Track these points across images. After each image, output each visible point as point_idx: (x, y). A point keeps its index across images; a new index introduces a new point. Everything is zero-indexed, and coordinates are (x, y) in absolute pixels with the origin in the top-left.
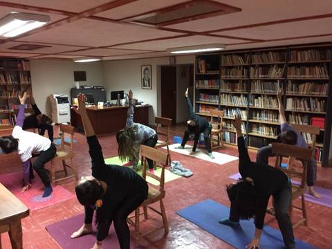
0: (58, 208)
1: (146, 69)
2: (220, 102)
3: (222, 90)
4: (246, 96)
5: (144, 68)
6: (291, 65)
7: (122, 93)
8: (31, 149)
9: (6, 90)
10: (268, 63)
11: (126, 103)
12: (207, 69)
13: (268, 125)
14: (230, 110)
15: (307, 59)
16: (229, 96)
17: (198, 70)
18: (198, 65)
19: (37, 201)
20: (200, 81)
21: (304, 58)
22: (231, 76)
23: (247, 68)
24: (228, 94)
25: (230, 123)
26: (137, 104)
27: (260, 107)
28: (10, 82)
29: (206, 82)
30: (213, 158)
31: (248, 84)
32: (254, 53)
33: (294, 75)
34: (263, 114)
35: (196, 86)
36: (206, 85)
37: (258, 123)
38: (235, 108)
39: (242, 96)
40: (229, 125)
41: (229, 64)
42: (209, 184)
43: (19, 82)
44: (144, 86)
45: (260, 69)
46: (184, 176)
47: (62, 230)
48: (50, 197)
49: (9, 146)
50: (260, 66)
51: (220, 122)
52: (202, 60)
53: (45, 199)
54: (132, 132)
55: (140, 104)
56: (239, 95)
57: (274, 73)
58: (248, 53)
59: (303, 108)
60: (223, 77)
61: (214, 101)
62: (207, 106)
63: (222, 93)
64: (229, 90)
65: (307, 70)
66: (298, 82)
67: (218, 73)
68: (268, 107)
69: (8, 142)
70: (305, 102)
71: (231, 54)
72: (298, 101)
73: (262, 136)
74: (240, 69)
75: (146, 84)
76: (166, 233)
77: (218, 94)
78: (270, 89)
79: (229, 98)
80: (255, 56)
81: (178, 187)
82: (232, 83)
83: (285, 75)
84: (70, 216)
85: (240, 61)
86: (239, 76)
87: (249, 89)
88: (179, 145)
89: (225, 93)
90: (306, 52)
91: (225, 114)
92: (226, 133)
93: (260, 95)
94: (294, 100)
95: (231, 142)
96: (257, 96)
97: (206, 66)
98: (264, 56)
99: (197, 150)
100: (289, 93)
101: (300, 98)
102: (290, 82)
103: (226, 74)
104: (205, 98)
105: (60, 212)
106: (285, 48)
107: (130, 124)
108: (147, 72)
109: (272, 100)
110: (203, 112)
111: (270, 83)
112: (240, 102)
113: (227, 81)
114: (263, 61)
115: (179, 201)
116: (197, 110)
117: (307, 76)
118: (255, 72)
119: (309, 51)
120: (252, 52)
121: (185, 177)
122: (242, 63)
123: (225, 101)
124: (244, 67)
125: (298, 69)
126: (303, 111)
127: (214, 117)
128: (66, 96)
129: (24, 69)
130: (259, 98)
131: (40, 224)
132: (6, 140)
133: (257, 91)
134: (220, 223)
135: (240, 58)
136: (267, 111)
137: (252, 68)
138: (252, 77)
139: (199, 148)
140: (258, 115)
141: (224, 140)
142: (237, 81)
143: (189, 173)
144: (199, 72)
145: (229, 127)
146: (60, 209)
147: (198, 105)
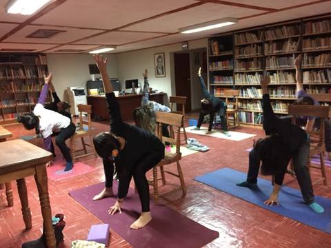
0: (79, 179)
1: (159, 57)
2: (234, 83)
3: (237, 70)
4: (260, 73)
5: (157, 56)
6: (306, 38)
7: (136, 81)
8: (52, 126)
9: (25, 84)
10: (282, 38)
11: (141, 91)
12: (220, 51)
13: (284, 101)
14: (246, 90)
15: (321, 30)
16: (243, 76)
17: (211, 53)
18: (211, 46)
19: (59, 174)
20: (214, 63)
21: (319, 30)
22: (245, 55)
23: (261, 45)
24: (243, 73)
25: (246, 104)
26: (151, 92)
27: (276, 83)
28: (29, 76)
29: (220, 64)
30: (230, 136)
31: (263, 61)
32: (267, 29)
33: (309, 47)
34: (279, 91)
35: (210, 68)
36: (220, 66)
37: (275, 100)
38: (250, 87)
39: (256, 74)
40: (244, 105)
41: (242, 43)
42: (226, 156)
43: (38, 76)
44: (158, 74)
45: (275, 44)
46: (200, 151)
47: (84, 195)
48: (71, 171)
49: (30, 122)
50: (274, 41)
51: (235, 102)
52: (214, 41)
53: (67, 172)
54: (148, 109)
55: (154, 92)
56: (253, 73)
57: (289, 48)
58: (261, 30)
59: (320, 81)
60: (237, 56)
61: (229, 82)
62: (222, 88)
63: (237, 73)
64: (243, 70)
65: (323, 41)
66: (314, 54)
67: (232, 53)
68: (284, 82)
69: (29, 119)
70: (322, 74)
71: (244, 32)
72: (315, 73)
73: (279, 112)
74: (254, 46)
75: (160, 72)
76: (184, 194)
77: (232, 75)
78: (285, 64)
79: (244, 78)
80: (269, 32)
81: (194, 160)
82: (246, 61)
83: (300, 48)
84: (91, 185)
85: (253, 39)
86: (253, 54)
87: (263, 66)
88: (195, 127)
89: (239, 73)
90: (320, 23)
91: (240, 94)
92: (242, 113)
93: (275, 72)
94: (310, 73)
95: (247, 122)
96: (272, 72)
97: (219, 47)
98: (278, 31)
99: (212, 130)
100: (305, 66)
101: (317, 70)
102: (305, 54)
103: (240, 54)
104: (219, 80)
105: (81, 182)
106: (299, 21)
107: (146, 103)
108: (160, 60)
109: (288, 75)
110: (217, 94)
111: (285, 58)
112: (255, 80)
113: (240, 60)
114: (276, 36)
115: (196, 170)
116: (212, 92)
117: (323, 47)
118: (269, 48)
119: (324, 22)
120: (265, 28)
121: (202, 151)
122: (256, 41)
123: (240, 81)
124: (258, 44)
125: (313, 41)
126: (320, 83)
127: (229, 99)
128: (83, 88)
129: (42, 63)
130: (275, 74)
131: (63, 191)
132: (28, 116)
133: (272, 67)
134: (238, 185)
135: (254, 36)
136: (283, 87)
137: (266, 45)
138: (266, 54)
139: (215, 129)
140: (274, 92)
141: (240, 120)
142: (252, 59)
143: (205, 148)
144: (212, 54)
145: (244, 107)
146: (82, 180)
147: (212, 87)
